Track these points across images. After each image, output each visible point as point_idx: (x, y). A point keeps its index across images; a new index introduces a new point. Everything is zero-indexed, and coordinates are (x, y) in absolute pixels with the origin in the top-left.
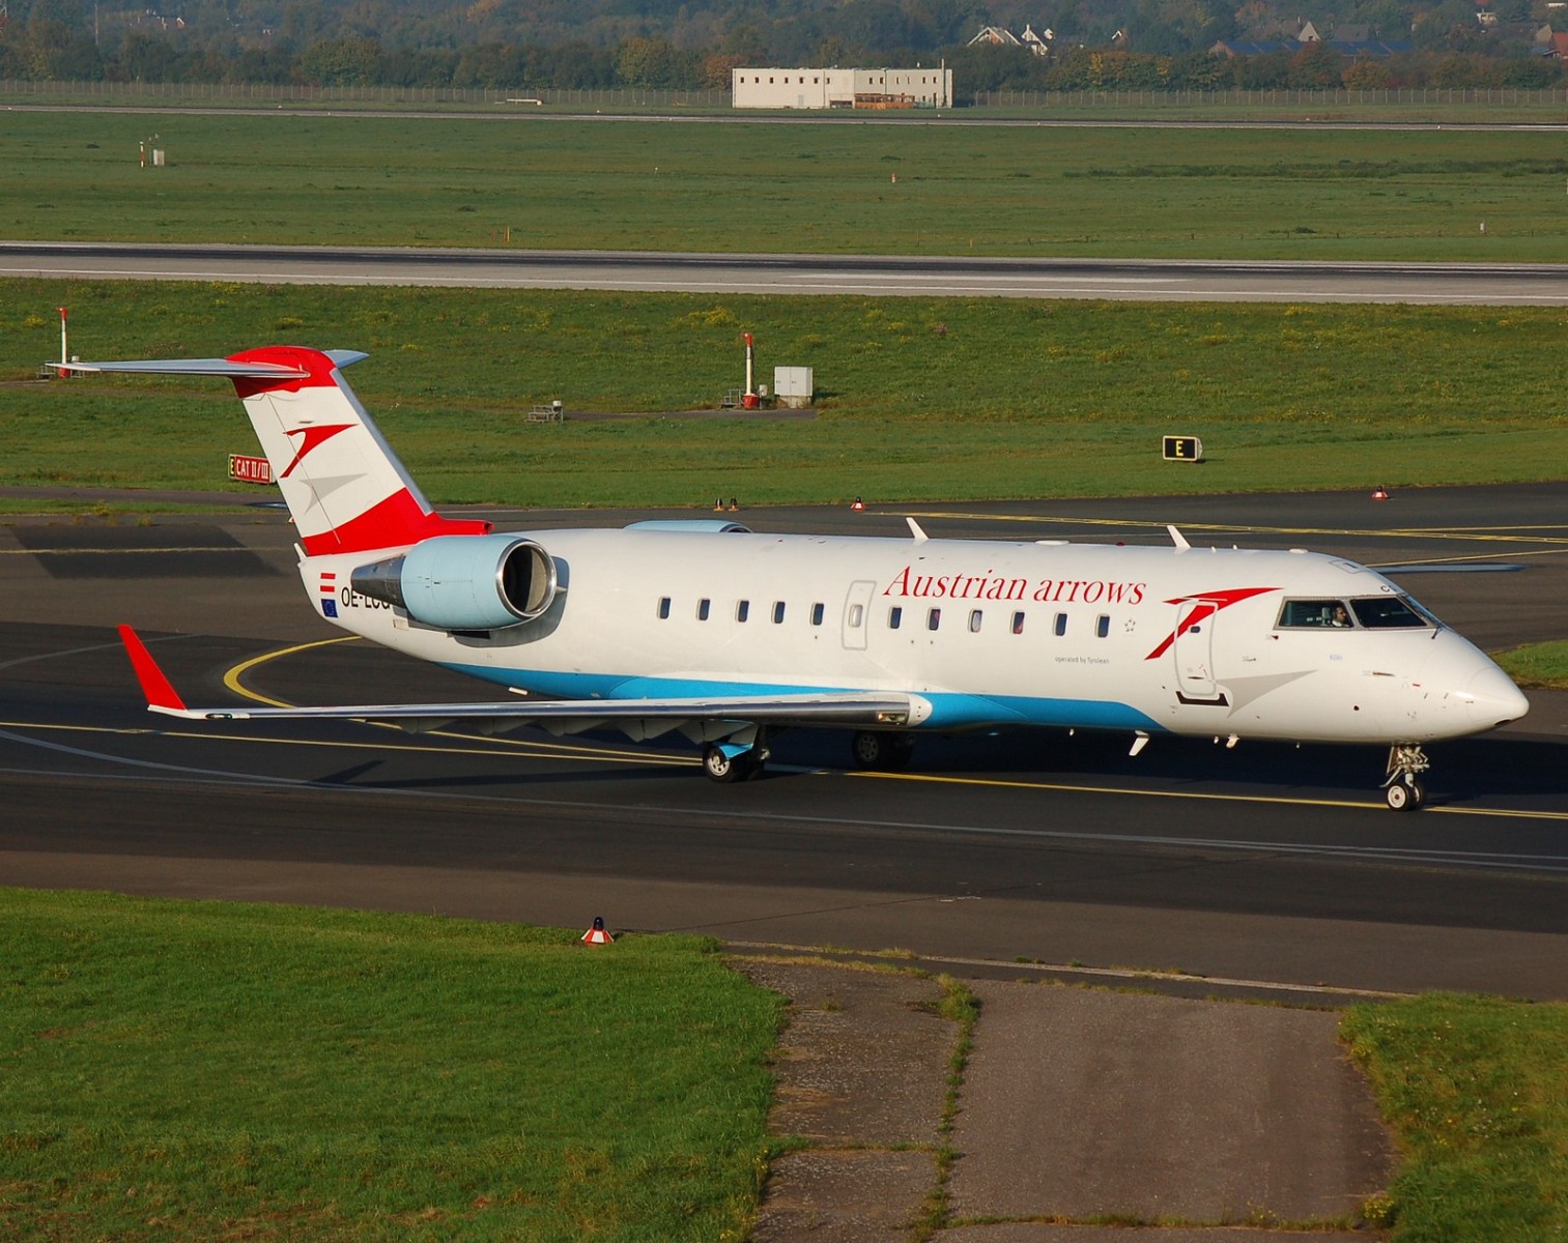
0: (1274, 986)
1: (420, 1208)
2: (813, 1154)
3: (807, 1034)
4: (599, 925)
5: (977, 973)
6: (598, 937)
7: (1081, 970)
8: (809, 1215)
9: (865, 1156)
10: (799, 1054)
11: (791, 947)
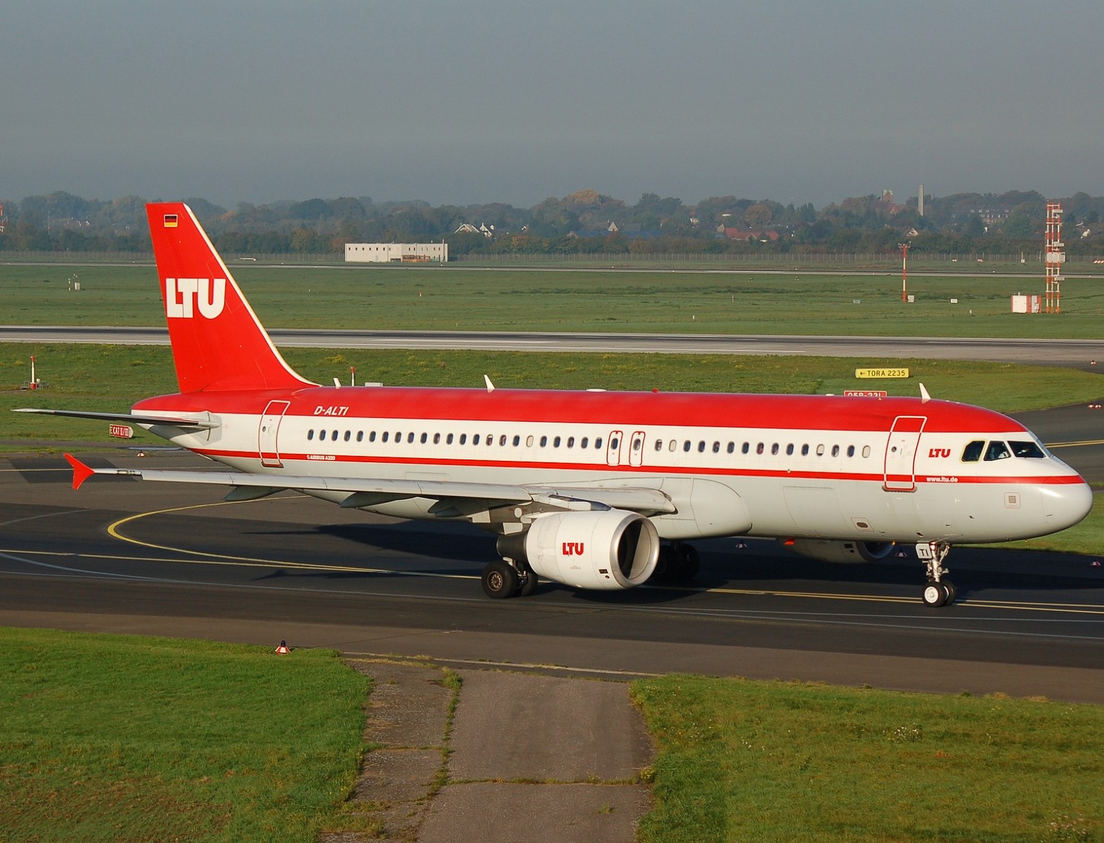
0: (599, 671)
1: (200, 777)
2: (384, 751)
3: (381, 695)
4: (283, 645)
5: (461, 666)
6: (283, 650)
7: (509, 664)
8: (382, 780)
9: (408, 752)
10: (378, 705)
11: (373, 655)
